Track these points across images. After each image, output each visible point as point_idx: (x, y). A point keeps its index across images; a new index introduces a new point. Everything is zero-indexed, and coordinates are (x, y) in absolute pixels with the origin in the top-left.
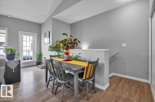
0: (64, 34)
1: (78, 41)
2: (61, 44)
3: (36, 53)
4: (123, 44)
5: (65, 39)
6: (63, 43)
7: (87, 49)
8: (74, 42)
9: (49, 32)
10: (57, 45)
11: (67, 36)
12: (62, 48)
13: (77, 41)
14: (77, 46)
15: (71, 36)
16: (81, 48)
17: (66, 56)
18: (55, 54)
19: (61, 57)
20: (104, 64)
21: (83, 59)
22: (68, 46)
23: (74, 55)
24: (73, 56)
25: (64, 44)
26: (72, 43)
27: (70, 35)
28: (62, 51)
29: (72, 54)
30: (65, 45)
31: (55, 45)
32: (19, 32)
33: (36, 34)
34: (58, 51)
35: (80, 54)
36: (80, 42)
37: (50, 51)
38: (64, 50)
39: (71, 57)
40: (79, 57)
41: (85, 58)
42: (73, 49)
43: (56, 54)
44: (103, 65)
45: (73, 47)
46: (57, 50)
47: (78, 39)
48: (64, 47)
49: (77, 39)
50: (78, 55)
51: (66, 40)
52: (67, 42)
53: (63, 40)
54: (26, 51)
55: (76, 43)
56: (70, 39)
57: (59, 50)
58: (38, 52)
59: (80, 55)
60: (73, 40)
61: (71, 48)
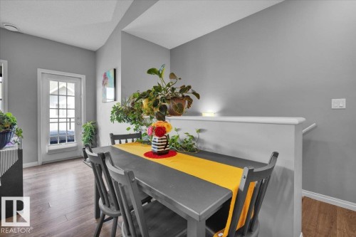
0: (151, 71)
1: (194, 93)
2: (144, 102)
3: (84, 126)
4: (333, 100)
5: (155, 87)
6: (150, 100)
7: (216, 115)
8: (181, 95)
9: (115, 70)
10: (133, 104)
11: (160, 76)
12: (148, 114)
13: (190, 91)
14: (189, 106)
15: (172, 76)
16: (198, 114)
17: (156, 138)
18: (128, 129)
19: (144, 138)
20: (292, 173)
21: (209, 148)
22: (163, 108)
23: (183, 136)
24: (178, 136)
25: (151, 102)
26: (175, 98)
27: (169, 73)
28: (148, 122)
29: (177, 130)
30: (155, 105)
31: (129, 105)
32: (40, 71)
33: (83, 77)
34: (135, 123)
35: (200, 131)
36: (198, 96)
37: (116, 122)
38: (151, 118)
39: (173, 140)
40: (198, 140)
41: (217, 146)
42: (180, 115)
43: (131, 132)
44: (287, 175)
45: (178, 111)
46: (135, 119)
47: (192, 88)
48: (152, 110)
49: (189, 87)
50: (195, 135)
51: (158, 89)
52: (160, 97)
53: (149, 91)
54: (57, 120)
55: (188, 97)
56: (169, 85)
57: (140, 119)
58: (88, 124)
59: (202, 136)
60: (177, 90)
61: (172, 114)
